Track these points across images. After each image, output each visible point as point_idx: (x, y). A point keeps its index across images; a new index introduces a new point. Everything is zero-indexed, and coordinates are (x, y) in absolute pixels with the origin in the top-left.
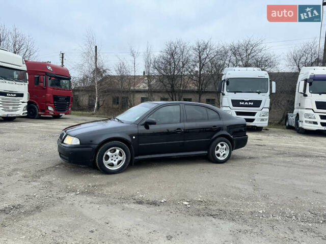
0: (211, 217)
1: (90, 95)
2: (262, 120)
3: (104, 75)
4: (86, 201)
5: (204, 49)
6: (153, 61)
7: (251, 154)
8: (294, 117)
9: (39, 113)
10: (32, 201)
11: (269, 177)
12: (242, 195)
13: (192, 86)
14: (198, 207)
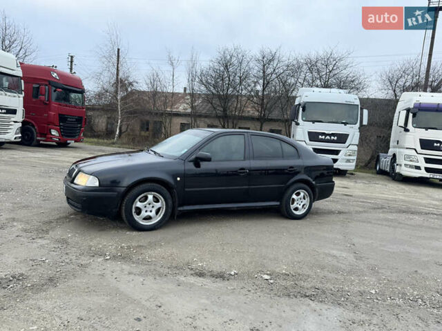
0: (307, 299)
1: (109, 116)
2: (348, 161)
3: (129, 89)
4: (122, 270)
5: (270, 61)
6: (199, 74)
7: (339, 207)
8: (389, 159)
9: (38, 138)
10: (41, 270)
11: (370, 242)
12: (342, 266)
13: (251, 111)
14: (284, 283)
